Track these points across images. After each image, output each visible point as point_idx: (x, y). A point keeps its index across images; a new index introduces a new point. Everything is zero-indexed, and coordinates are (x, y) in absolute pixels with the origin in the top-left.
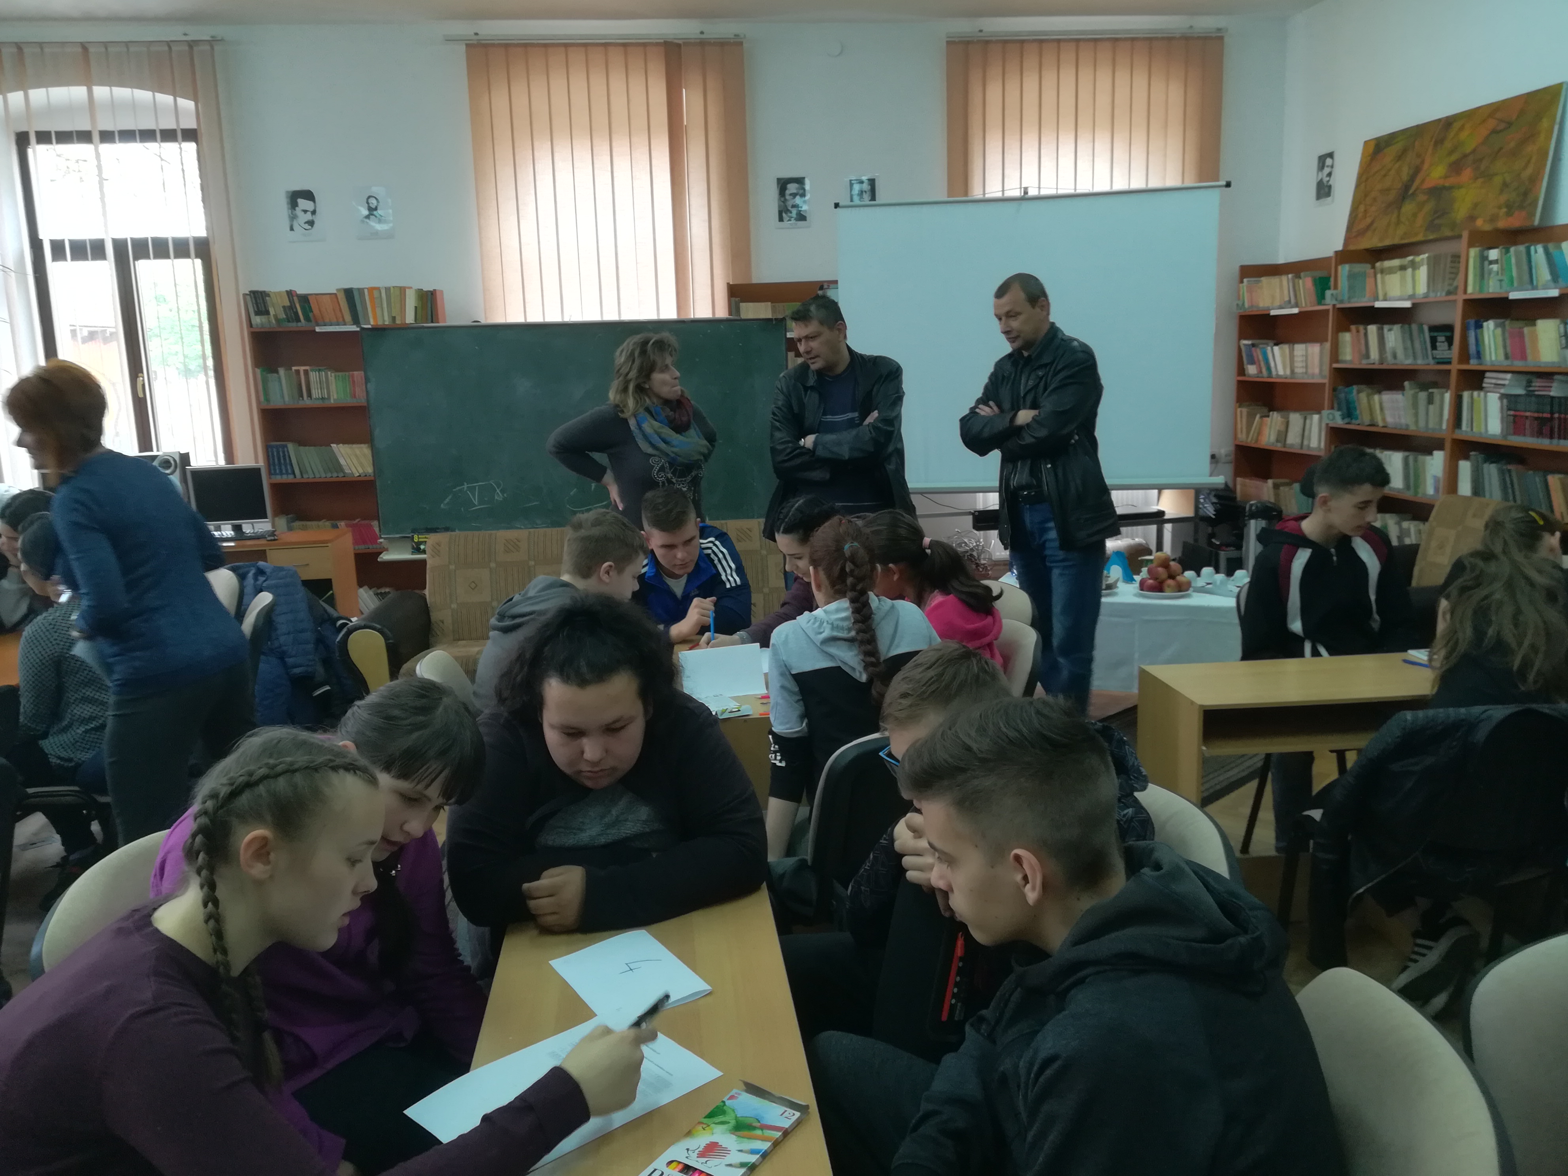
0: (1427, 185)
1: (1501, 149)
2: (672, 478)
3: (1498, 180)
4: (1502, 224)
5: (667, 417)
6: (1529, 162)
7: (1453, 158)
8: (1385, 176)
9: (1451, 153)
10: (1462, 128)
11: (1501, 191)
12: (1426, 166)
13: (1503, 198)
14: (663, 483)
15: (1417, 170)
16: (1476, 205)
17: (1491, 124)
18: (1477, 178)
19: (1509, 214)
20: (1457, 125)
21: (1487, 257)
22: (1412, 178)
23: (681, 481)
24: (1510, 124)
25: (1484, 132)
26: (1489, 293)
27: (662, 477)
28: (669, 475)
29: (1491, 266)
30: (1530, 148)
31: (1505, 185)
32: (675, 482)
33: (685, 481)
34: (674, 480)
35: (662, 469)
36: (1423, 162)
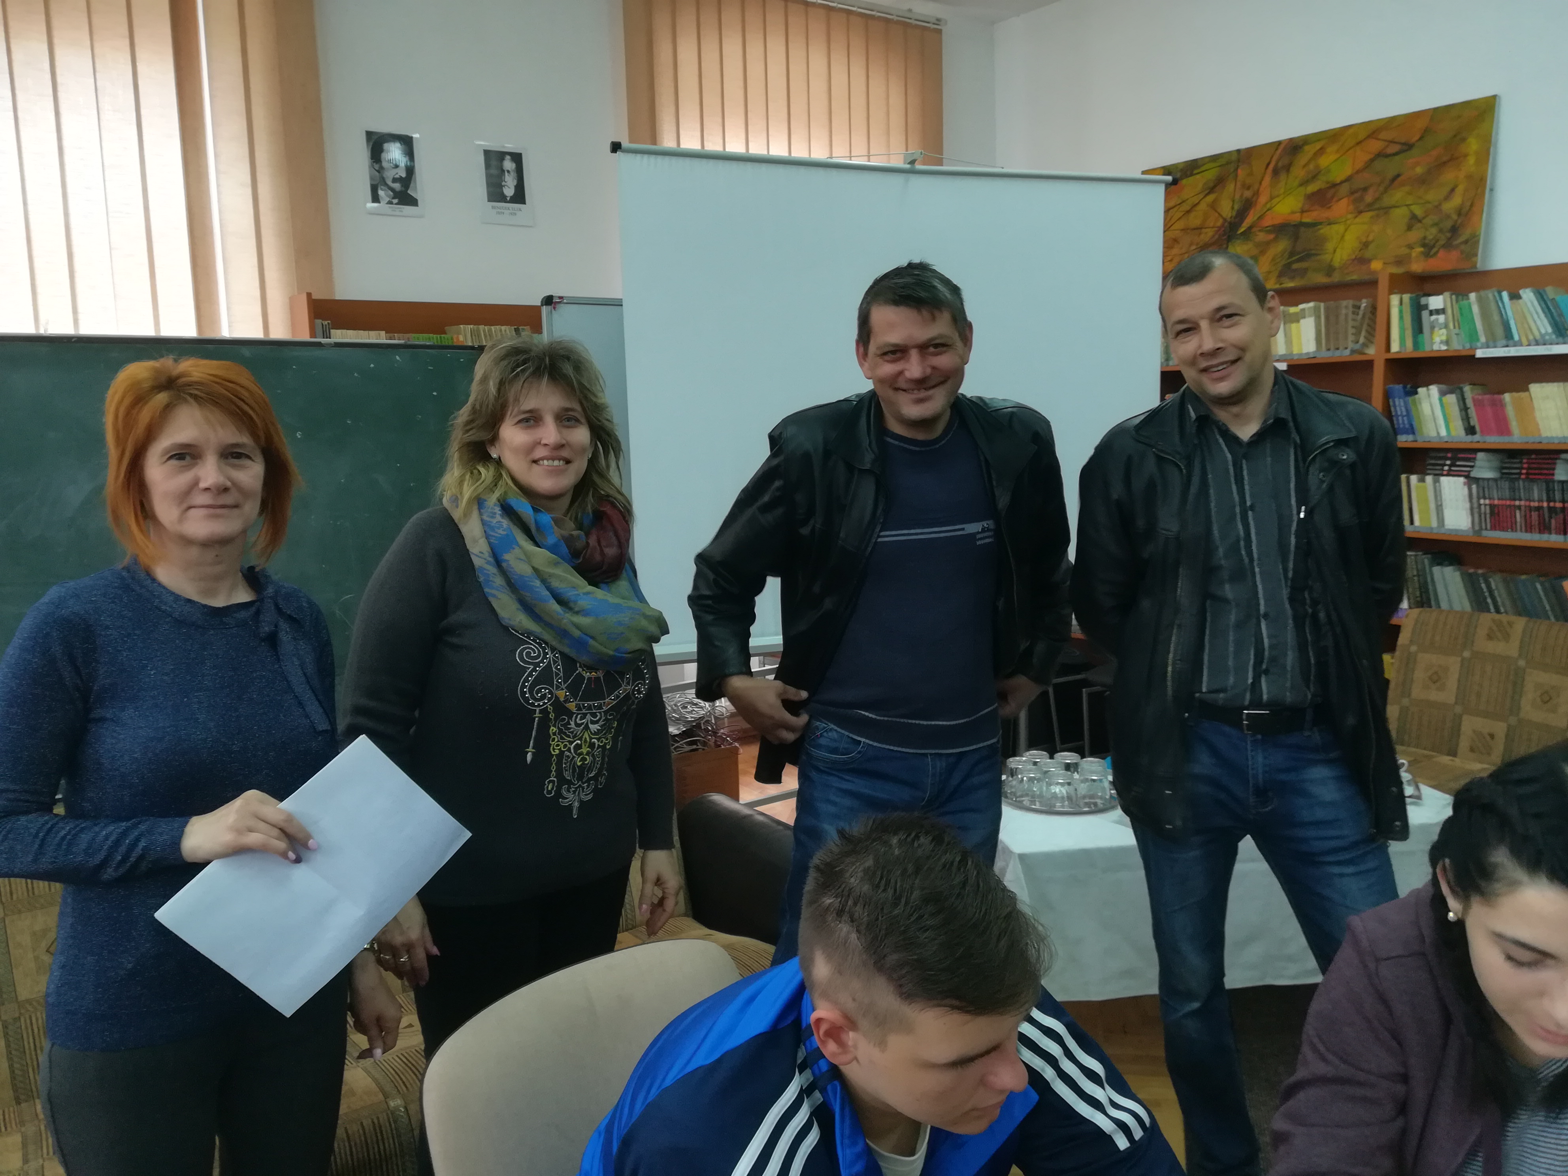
0: (1268, 222)
1: (1398, 176)
2: (567, 701)
3: (1400, 215)
4: (1417, 267)
5: (569, 540)
6: (1453, 190)
7: (1312, 188)
8: (1188, 212)
9: (1304, 183)
10: (1321, 151)
11: (1410, 228)
12: (1263, 199)
13: (1415, 235)
14: (545, 712)
15: (1247, 206)
16: (1366, 245)
17: (1375, 146)
18: (1360, 212)
19: (1427, 255)
20: (1310, 150)
21: (1426, 307)
22: (1242, 214)
23: (589, 708)
24: (1408, 147)
25: (1362, 157)
26: (1432, 351)
27: (543, 697)
28: (562, 694)
29: (1433, 317)
30: (1449, 176)
31: (1414, 220)
32: (574, 710)
33: (600, 707)
34: (572, 706)
35: (545, 677)
36: (1257, 194)
